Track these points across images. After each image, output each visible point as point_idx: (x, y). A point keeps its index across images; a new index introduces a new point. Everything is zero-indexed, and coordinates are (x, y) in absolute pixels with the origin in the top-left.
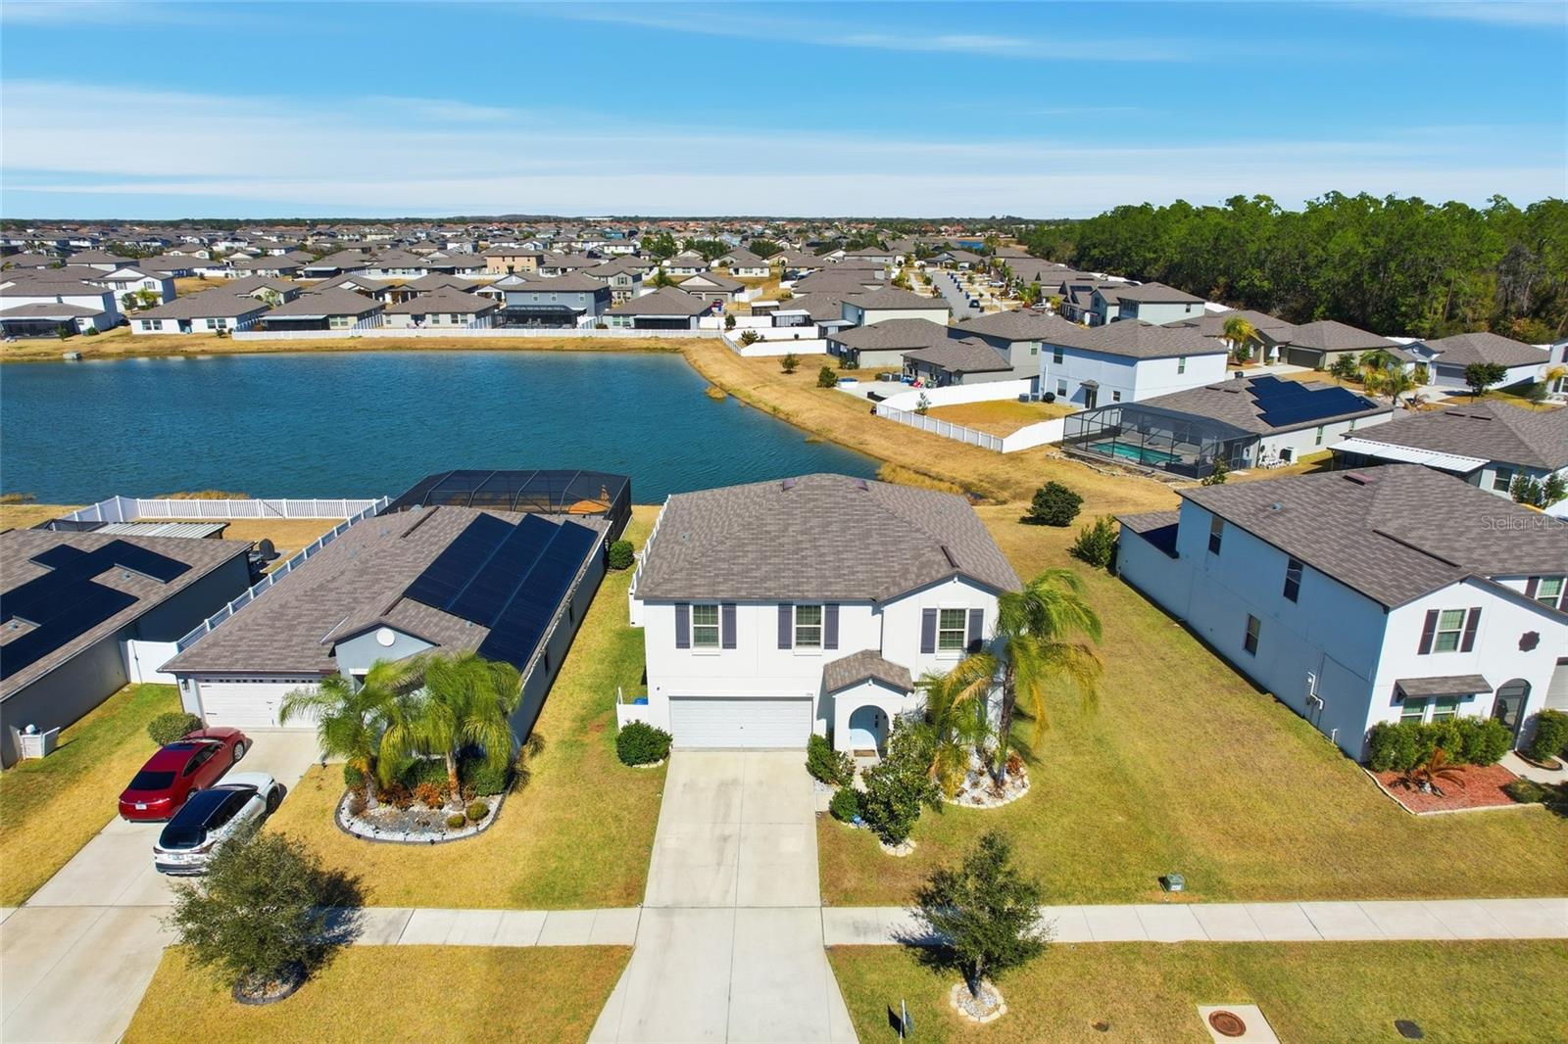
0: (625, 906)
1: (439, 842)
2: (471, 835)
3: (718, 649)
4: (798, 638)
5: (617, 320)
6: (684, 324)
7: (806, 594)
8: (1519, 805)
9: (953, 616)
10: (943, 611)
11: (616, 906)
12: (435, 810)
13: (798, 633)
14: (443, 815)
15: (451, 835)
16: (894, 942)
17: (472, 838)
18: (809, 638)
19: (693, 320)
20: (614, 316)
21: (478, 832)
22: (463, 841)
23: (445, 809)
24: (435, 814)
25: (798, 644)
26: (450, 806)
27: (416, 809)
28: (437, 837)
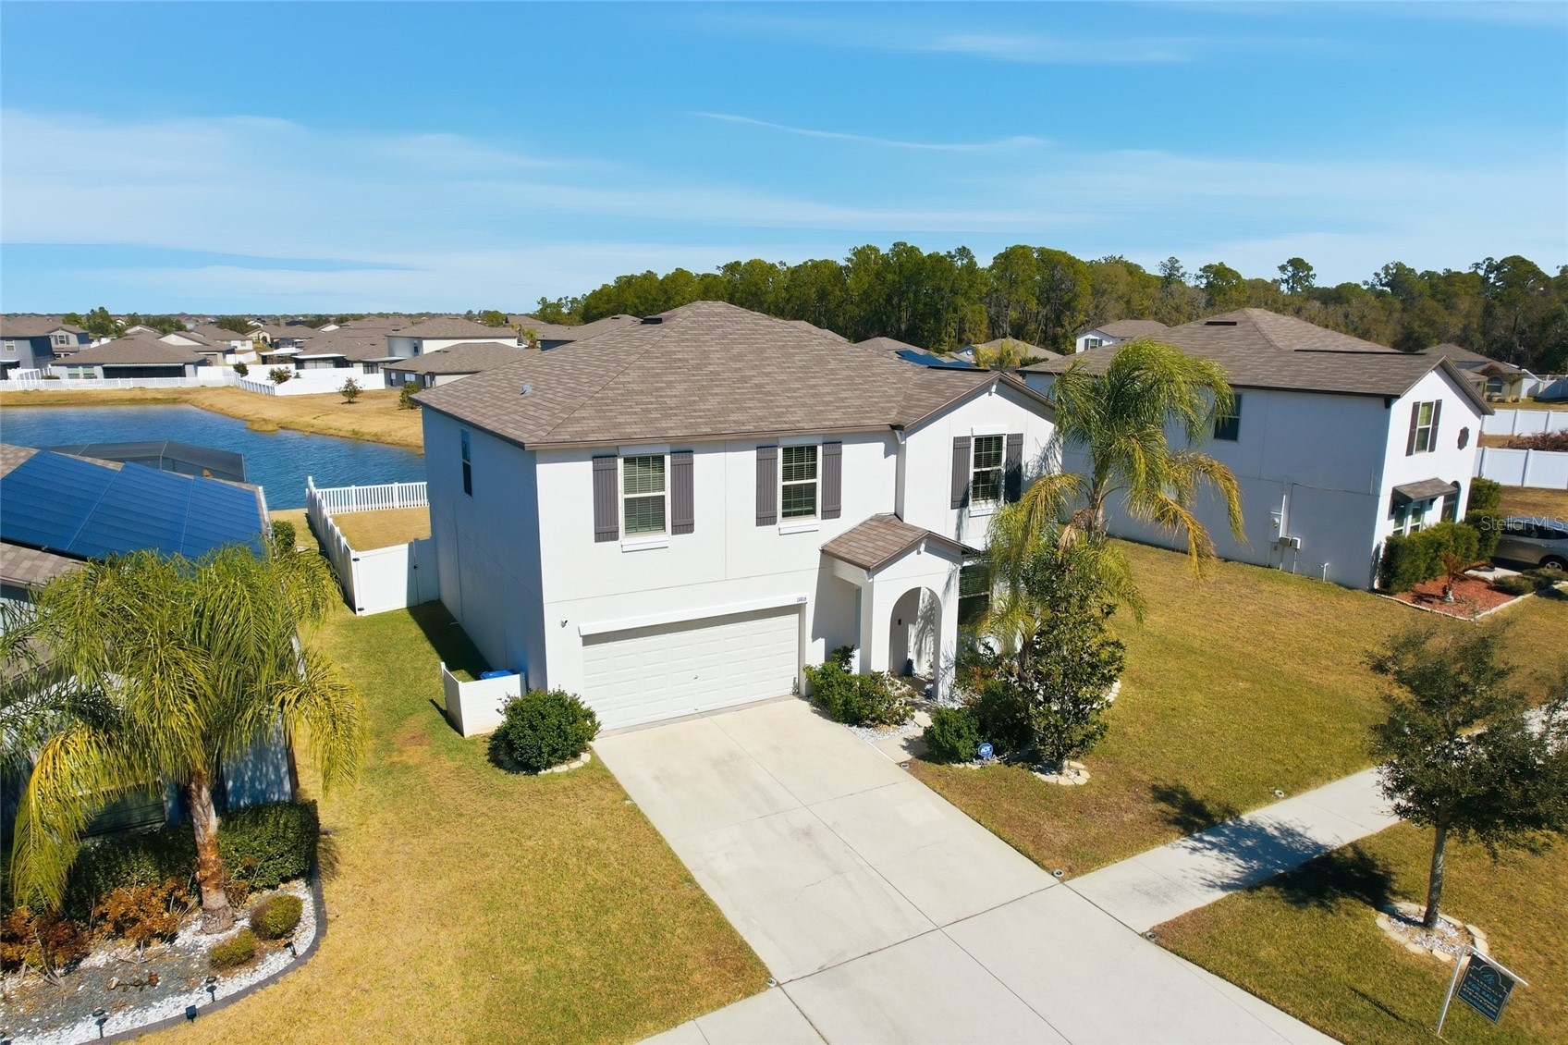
0: (747, 995)
1: (208, 1010)
2: (284, 972)
3: (664, 537)
4: (785, 505)
5: (73, 371)
6: (179, 372)
7: (798, 425)
8: (1520, 598)
9: (988, 446)
10: (979, 440)
11: (729, 1001)
12: (156, 946)
13: (784, 496)
14: (185, 951)
15: (229, 985)
16: (1219, 895)
17: (291, 976)
18: (799, 503)
19: (189, 369)
20: (69, 366)
21: (299, 961)
22: (271, 987)
23: (184, 938)
24: (161, 955)
25: (785, 515)
26: (198, 925)
27: (98, 958)
28: (199, 998)
